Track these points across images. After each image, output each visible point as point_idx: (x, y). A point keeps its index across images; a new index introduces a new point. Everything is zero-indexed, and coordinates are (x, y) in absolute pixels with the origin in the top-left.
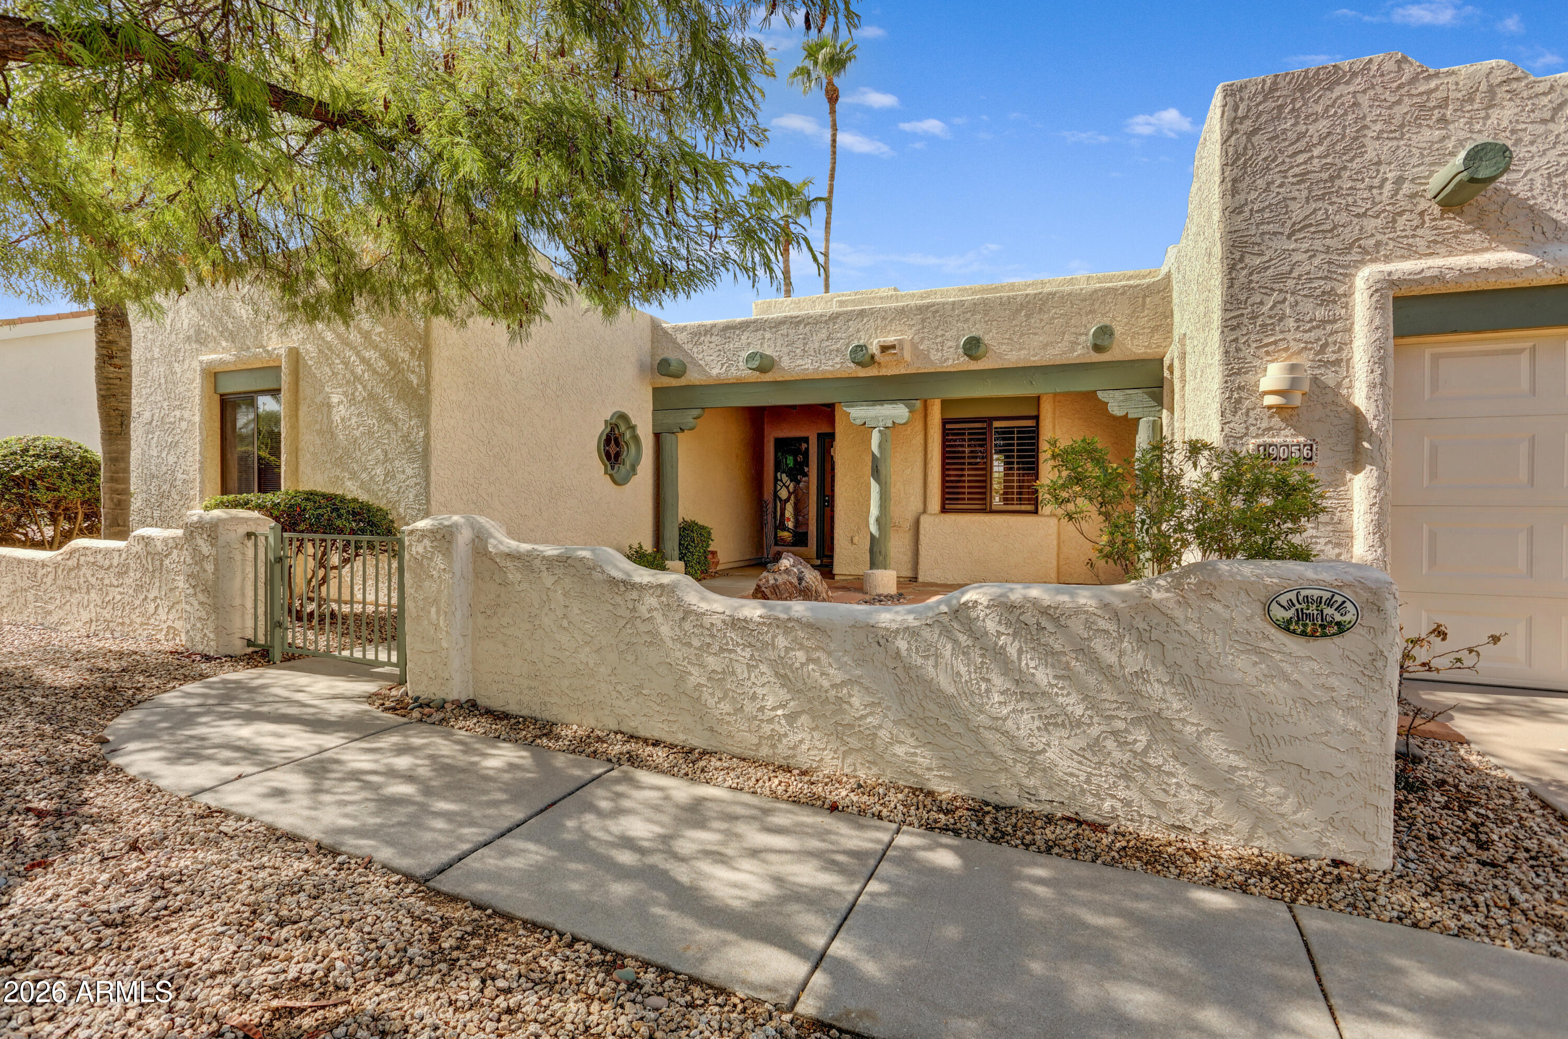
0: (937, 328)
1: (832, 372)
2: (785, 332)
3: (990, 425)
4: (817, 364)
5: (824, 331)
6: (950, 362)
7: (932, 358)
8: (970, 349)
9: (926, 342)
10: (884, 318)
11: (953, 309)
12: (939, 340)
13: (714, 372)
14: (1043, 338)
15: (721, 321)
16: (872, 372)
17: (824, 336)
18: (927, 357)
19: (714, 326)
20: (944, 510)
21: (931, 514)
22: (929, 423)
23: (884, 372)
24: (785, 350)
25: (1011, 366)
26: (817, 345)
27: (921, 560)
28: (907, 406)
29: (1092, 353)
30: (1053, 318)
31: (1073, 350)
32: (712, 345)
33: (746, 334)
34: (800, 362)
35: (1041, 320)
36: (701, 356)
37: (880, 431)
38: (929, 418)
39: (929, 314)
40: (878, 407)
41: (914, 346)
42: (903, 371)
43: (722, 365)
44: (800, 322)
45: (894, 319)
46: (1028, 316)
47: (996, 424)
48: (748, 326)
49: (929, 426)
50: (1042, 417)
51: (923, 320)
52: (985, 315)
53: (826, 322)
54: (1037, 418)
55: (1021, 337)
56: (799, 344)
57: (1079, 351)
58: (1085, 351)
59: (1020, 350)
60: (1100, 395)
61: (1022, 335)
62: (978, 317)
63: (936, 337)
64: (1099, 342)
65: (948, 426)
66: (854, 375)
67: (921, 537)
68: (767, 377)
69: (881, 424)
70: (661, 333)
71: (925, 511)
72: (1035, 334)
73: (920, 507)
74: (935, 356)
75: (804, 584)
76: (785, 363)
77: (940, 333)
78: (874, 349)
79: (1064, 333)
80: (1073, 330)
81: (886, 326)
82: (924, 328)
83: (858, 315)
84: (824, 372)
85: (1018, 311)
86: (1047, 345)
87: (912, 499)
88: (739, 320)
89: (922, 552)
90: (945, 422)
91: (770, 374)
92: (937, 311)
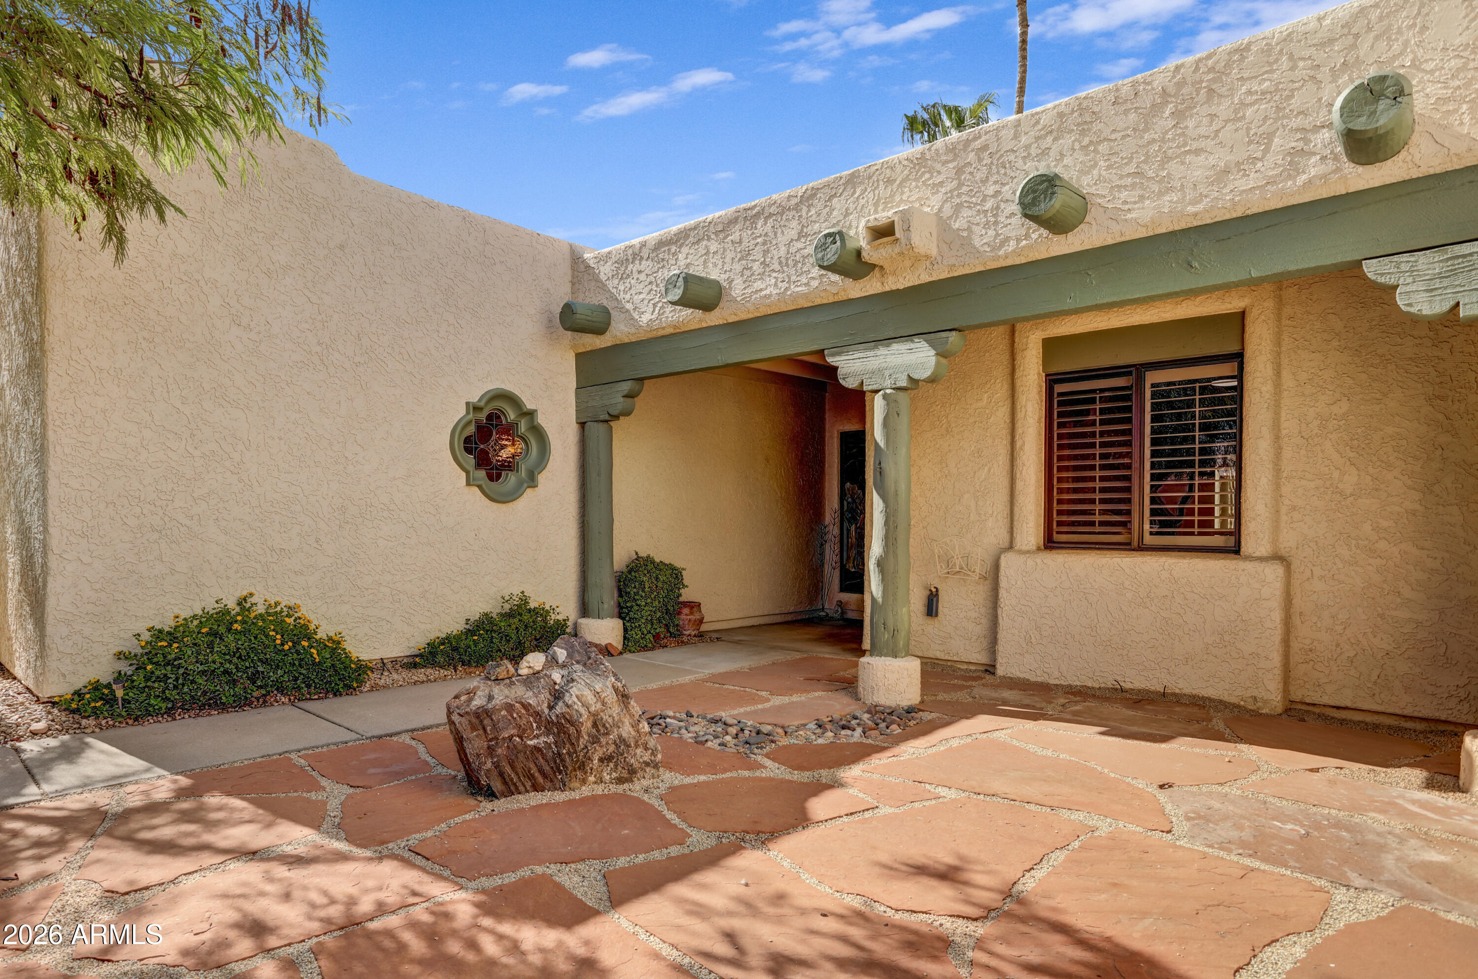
0: (985, 181)
1: (805, 296)
2: (735, 237)
3: (1140, 380)
4: (785, 285)
5: (794, 224)
6: (1013, 243)
7: (977, 242)
8: (1034, 202)
9: (966, 213)
10: (889, 181)
11: (1016, 137)
12: (988, 205)
13: (645, 318)
14: (1220, 158)
15: (652, 237)
16: (871, 286)
17: (793, 234)
18: (966, 243)
19: (643, 245)
20: (1050, 543)
21: (1021, 552)
22: (1018, 383)
23: (893, 283)
24: (738, 267)
25: (1142, 233)
26: (783, 250)
27: (1002, 635)
28: (932, 344)
29: (1349, 167)
30: (1243, 105)
31: (1293, 169)
32: (642, 277)
33: (685, 250)
34: (758, 285)
35: (1213, 116)
36: (628, 297)
37: (885, 397)
38: (1018, 374)
39: (972, 156)
40: (882, 351)
41: (943, 224)
42: (925, 278)
43: (655, 305)
44: (757, 216)
45: (906, 179)
46: (1179, 115)
47: (1153, 377)
48: (687, 236)
49: (1019, 390)
50: (1248, 354)
51: (959, 171)
52: (1083, 133)
53: (797, 208)
54: (1239, 357)
55: (1162, 164)
56: (758, 254)
57: (1313, 168)
58: (1331, 165)
59: (1161, 194)
60: (1371, 269)
61: (1167, 159)
62: (1067, 140)
63: (985, 199)
64: (1360, 124)
65: (1059, 388)
66: (842, 297)
67: (1002, 593)
68: (714, 318)
69: (888, 383)
70: (582, 268)
71: (1011, 547)
72: (1197, 152)
73: (1003, 537)
74: (982, 238)
75: (560, 708)
76: (738, 290)
77: (991, 190)
78: (858, 236)
79: (1270, 136)
80: (1296, 123)
81: (892, 196)
82: (960, 185)
83: (846, 184)
84: (796, 296)
85: (1156, 109)
86: (1227, 171)
87: (990, 523)
88: (674, 229)
89: (1004, 622)
90: (1052, 380)
91: (716, 312)
92: (985, 148)
